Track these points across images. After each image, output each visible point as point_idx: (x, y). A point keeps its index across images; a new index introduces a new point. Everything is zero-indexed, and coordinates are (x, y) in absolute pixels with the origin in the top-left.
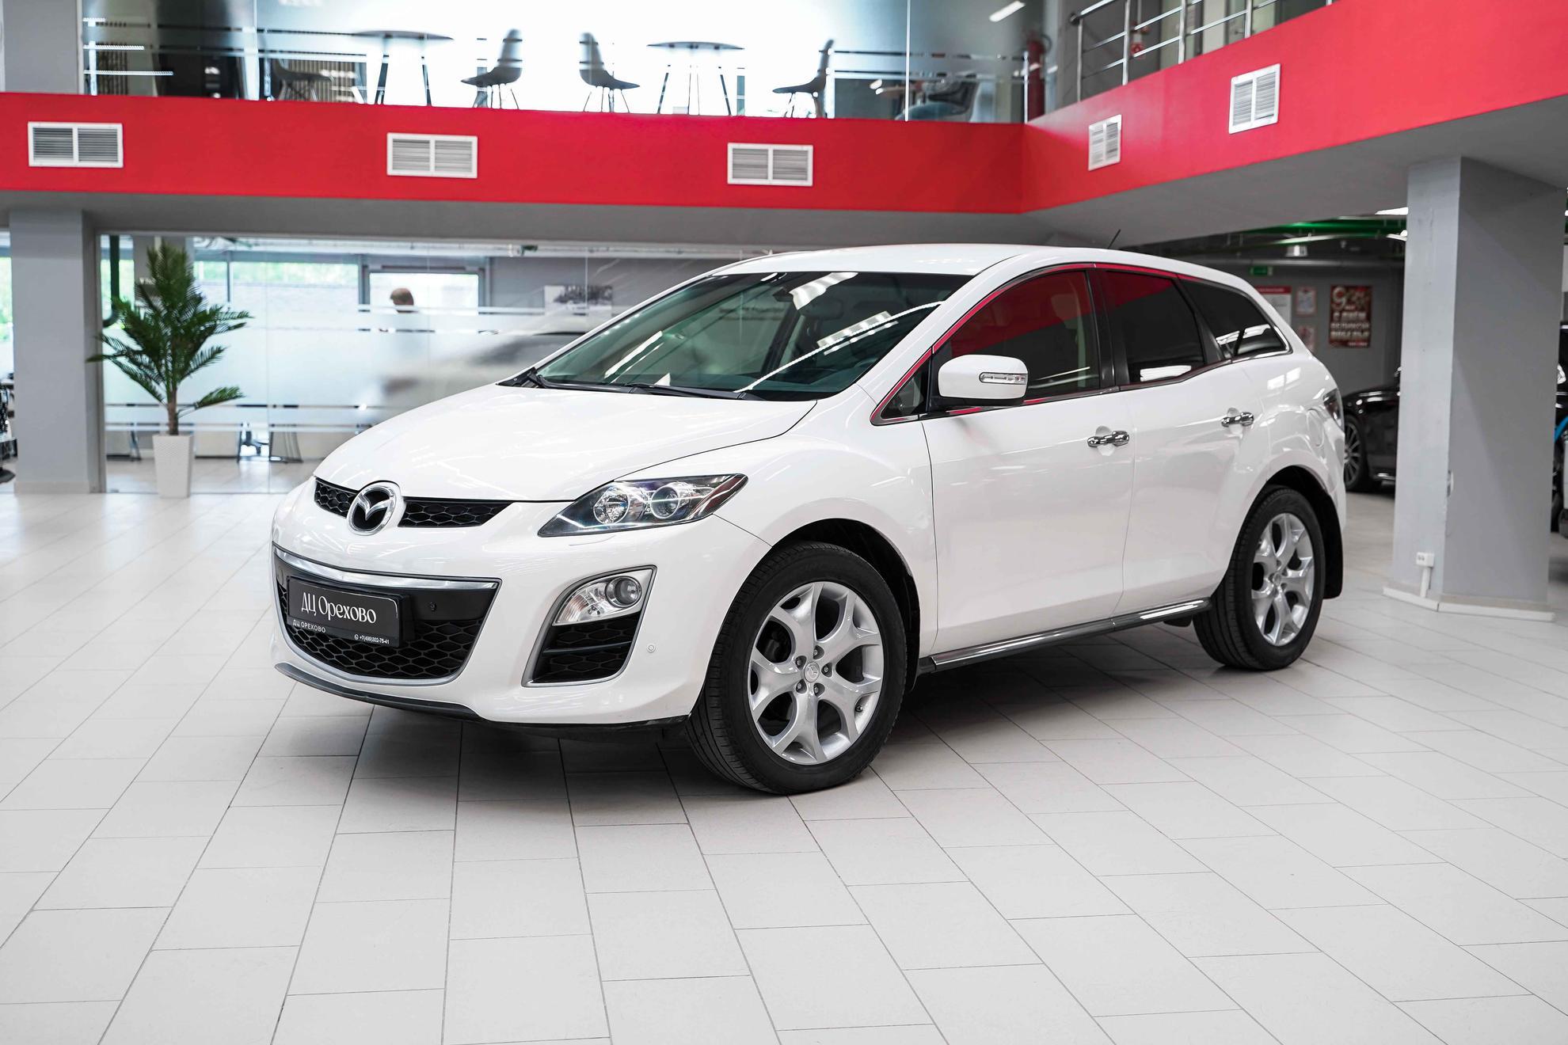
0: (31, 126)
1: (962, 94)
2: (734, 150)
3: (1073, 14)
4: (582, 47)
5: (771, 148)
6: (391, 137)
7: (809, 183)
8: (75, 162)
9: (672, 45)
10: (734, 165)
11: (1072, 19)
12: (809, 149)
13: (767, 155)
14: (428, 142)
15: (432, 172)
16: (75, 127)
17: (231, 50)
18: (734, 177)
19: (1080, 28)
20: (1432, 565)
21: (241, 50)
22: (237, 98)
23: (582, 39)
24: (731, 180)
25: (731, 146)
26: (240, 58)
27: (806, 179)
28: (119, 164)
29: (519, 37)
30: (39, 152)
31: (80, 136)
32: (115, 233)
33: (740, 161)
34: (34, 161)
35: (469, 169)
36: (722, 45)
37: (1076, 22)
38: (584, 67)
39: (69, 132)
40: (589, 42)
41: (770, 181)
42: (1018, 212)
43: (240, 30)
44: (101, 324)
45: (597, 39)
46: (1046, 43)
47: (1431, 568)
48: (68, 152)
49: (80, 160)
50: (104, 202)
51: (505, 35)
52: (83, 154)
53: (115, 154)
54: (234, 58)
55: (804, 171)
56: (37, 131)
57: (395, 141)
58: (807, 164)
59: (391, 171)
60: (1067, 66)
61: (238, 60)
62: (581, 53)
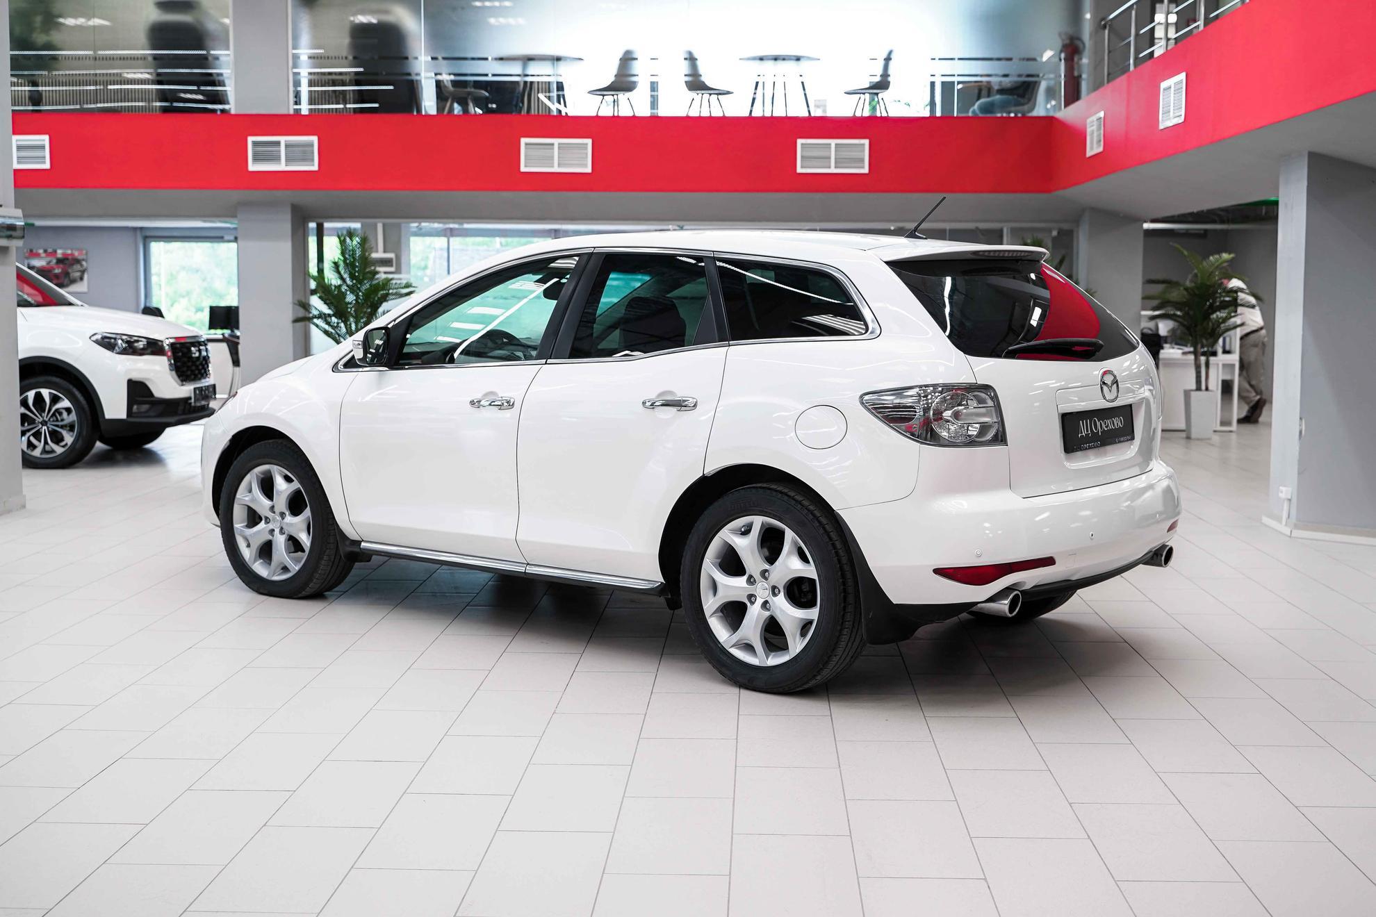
0: (251, 139)
1: (1024, 90)
2: (802, 144)
3: (1103, 19)
4: (687, 62)
5: (833, 142)
6: (524, 141)
7: (866, 170)
8: (282, 166)
9: (761, 59)
10: (802, 157)
11: (1103, 23)
12: (866, 142)
13: (830, 148)
14: (553, 144)
15: (556, 169)
16: (283, 139)
17: (409, 74)
18: (802, 167)
19: (1107, 31)
20: (1290, 497)
21: (418, 74)
22: (415, 113)
23: (687, 56)
24: (799, 170)
25: (800, 142)
26: (417, 81)
27: (863, 167)
28: (315, 168)
29: (635, 56)
30: (257, 159)
31: (287, 146)
32: (320, 221)
33: (807, 154)
34: (252, 167)
35: (586, 166)
36: (803, 57)
37: (1105, 27)
38: (688, 79)
39: (278, 143)
40: (691, 59)
41: (833, 170)
42: (1049, 191)
43: (416, 58)
44: (309, 292)
45: (696, 56)
46: (1081, 46)
47: (1290, 500)
48: (276, 159)
49: (286, 165)
50: (307, 197)
51: (620, 55)
52: (288, 160)
53: (312, 160)
54: (412, 81)
55: (862, 160)
56: (255, 144)
57: (526, 144)
58: (864, 155)
59: (523, 169)
60: (1097, 64)
61: (415, 82)
62: (684, 68)
